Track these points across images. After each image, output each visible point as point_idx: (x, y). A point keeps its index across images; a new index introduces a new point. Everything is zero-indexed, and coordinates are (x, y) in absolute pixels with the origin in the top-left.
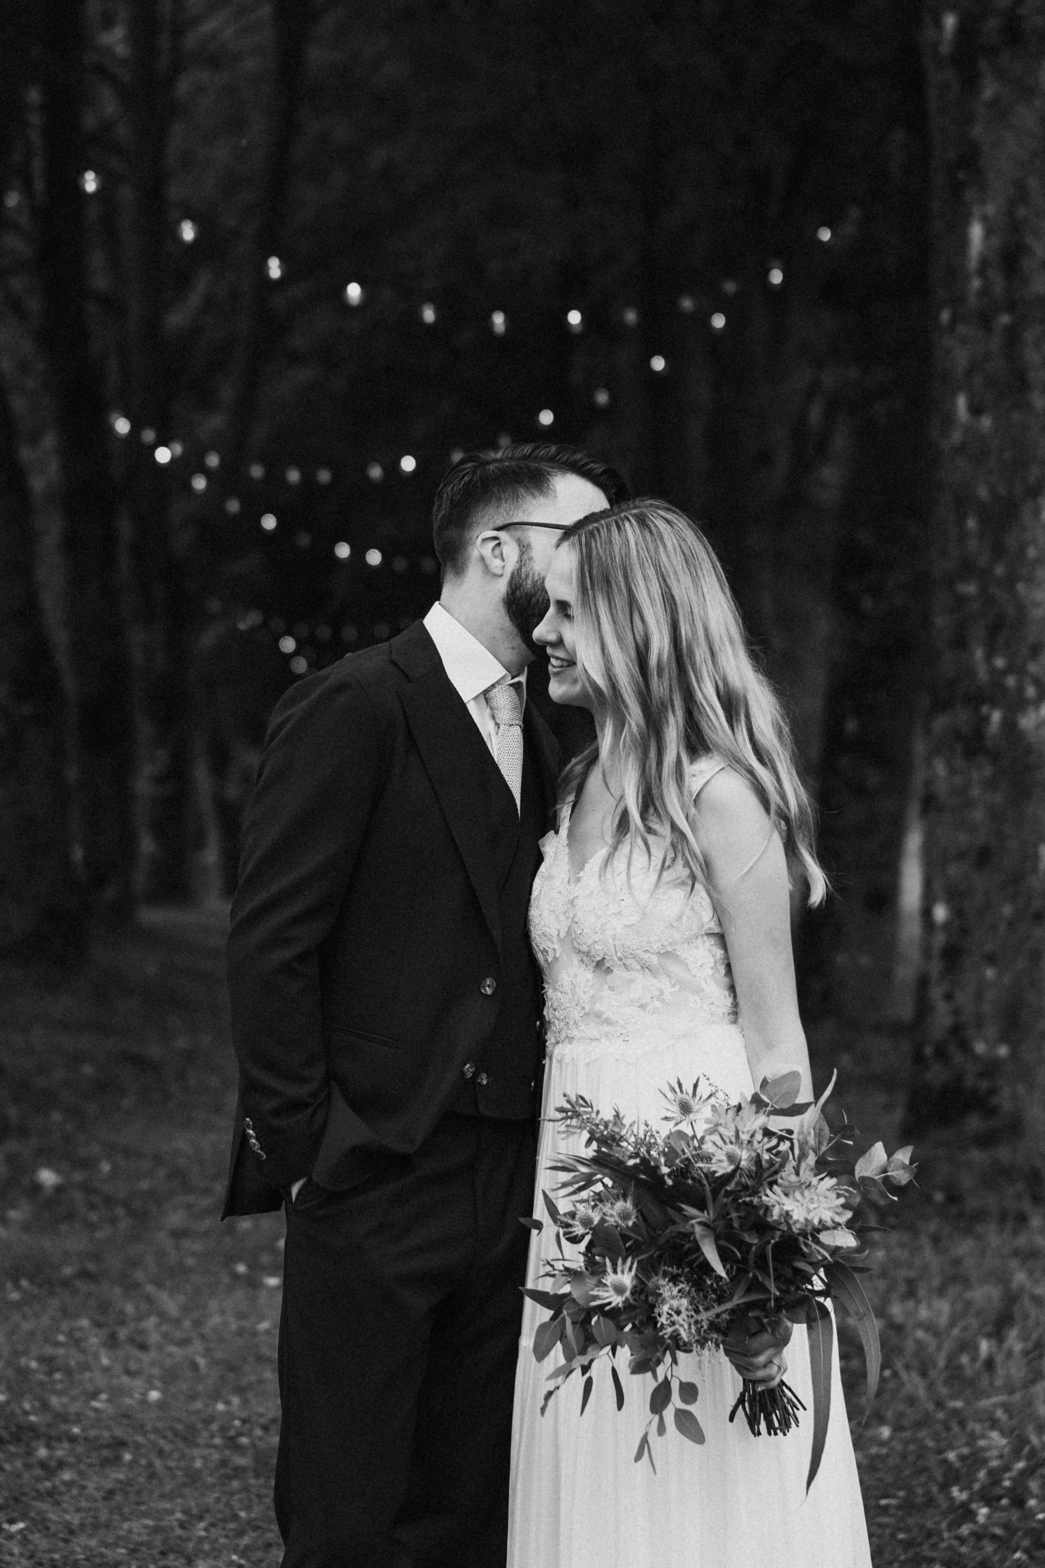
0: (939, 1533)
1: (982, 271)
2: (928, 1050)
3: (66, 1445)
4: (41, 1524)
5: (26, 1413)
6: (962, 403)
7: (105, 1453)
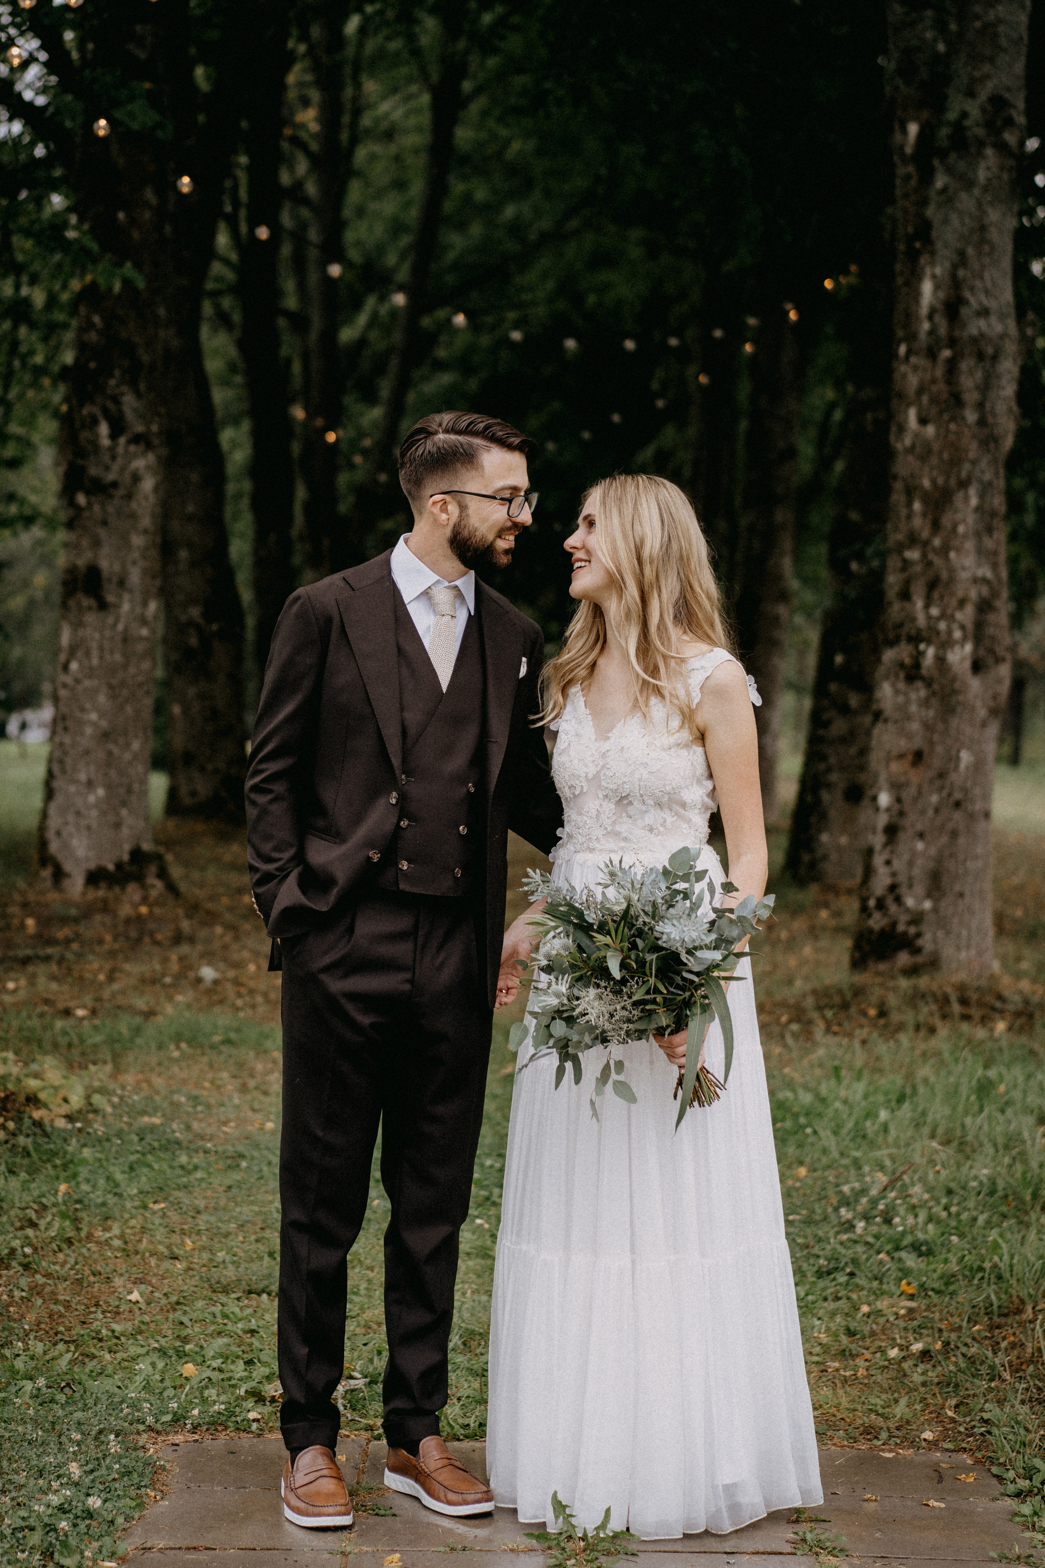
0: (828, 1239)
1: (930, 317)
2: (872, 903)
3: (201, 1155)
4: (177, 1205)
5: (174, 1132)
6: (912, 414)
7: (229, 1162)
